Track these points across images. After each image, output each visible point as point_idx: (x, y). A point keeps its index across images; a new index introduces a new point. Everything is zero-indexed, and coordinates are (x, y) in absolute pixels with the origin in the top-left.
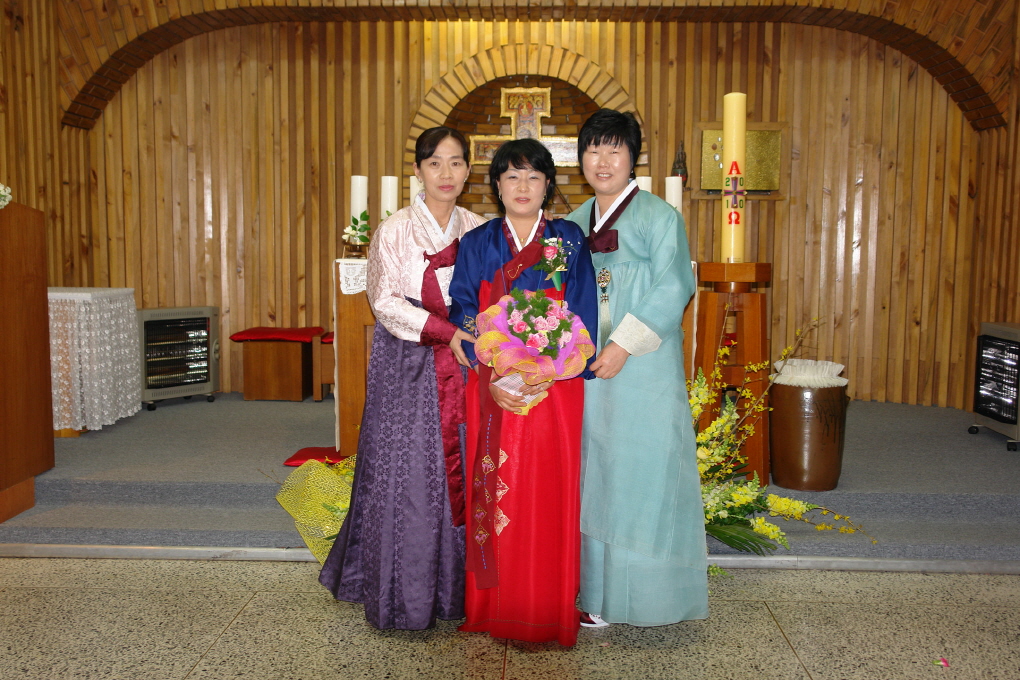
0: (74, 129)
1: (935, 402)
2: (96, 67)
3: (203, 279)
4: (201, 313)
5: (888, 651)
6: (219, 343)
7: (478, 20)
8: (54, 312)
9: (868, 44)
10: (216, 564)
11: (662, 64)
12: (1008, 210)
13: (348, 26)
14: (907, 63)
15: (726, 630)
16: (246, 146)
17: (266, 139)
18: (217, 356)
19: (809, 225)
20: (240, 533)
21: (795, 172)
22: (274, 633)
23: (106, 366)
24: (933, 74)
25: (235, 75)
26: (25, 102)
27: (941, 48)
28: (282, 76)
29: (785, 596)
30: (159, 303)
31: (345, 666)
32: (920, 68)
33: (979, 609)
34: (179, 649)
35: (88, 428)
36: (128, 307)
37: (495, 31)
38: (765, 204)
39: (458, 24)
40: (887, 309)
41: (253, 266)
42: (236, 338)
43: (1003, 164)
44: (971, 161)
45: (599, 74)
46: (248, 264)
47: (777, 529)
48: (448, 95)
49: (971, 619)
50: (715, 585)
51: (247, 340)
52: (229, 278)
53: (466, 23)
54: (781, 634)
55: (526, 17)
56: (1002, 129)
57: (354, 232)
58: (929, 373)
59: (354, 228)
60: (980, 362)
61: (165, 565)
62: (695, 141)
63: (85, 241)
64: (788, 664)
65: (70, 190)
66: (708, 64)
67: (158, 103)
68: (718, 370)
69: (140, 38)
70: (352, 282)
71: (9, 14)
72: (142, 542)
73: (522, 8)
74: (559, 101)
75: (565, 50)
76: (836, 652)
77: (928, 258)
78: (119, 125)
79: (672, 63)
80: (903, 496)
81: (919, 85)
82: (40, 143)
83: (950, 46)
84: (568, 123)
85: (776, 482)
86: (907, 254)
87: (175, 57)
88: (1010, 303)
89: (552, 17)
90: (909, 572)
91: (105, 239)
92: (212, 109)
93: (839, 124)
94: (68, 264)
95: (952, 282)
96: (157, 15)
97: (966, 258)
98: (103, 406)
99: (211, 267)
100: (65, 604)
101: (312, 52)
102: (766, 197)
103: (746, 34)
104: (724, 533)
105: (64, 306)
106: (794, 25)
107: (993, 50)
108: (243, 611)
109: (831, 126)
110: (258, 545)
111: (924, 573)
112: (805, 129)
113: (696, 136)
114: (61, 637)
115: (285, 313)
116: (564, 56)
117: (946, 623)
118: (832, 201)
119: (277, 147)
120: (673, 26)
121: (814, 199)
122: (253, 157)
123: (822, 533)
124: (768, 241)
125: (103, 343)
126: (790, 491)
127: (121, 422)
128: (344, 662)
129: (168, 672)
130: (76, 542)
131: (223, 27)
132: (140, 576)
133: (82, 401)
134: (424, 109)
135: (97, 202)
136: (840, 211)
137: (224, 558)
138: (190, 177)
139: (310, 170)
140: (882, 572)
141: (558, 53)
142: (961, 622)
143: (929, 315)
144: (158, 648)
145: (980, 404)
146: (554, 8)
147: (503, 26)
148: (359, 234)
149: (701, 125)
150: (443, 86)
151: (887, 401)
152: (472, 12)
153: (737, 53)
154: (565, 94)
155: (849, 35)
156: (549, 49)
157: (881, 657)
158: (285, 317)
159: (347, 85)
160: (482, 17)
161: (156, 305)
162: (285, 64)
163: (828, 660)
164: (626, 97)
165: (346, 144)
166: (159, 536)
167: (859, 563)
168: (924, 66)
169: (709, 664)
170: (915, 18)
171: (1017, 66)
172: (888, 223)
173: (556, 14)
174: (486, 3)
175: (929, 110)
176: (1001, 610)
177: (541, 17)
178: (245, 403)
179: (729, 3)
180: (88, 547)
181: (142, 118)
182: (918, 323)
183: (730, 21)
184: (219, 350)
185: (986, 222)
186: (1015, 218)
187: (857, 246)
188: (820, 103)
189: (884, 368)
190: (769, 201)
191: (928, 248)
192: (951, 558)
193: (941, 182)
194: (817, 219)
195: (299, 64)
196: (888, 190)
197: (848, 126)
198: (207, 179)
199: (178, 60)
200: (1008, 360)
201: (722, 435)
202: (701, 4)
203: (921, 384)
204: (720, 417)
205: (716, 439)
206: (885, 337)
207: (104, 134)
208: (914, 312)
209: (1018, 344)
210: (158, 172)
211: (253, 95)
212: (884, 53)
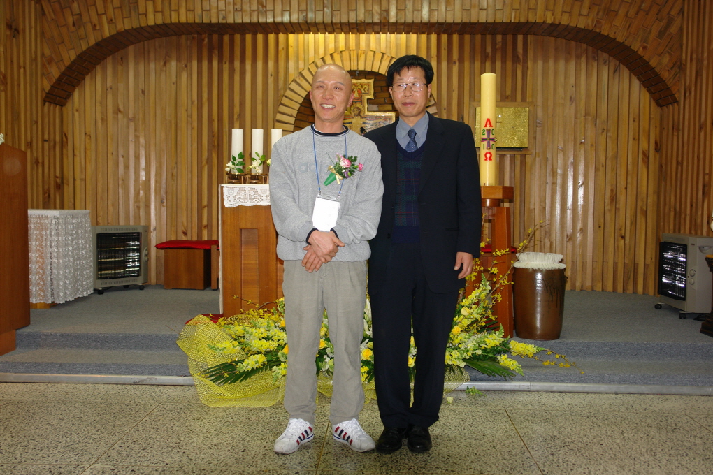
0: (52, 105)
1: (635, 291)
2: (67, 63)
3: (138, 208)
4: (136, 229)
5: (585, 438)
6: (149, 250)
7: (324, 33)
8: (34, 224)
9: (586, 49)
10: (136, 387)
11: (448, 63)
12: (680, 159)
13: (238, 37)
14: (614, 62)
15: (476, 426)
16: (168, 118)
17: (183, 114)
18: (146, 258)
19: (549, 171)
20: (152, 366)
21: (538, 136)
22: (170, 426)
23: (69, 261)
24: (630, 69)
25: (161, 70)
26: (19, 85)
27: (633, 50)
28: (193, 72)
29: (519, 406)
30: (108, 223)
31: (215, 445)
32: (621, 65)
33: (650, 414)
34: (105, 434)
35: (56, 302)
36: (86, 223)
37: (336, 41)
38: (518, 157)
39: (311, 35)
40: (602, 228)
41: (172, 198)
42: (159, 247)
43: (676, 128)
44: (656, 127)
46: (170, 201)
47: (515, 363)
48: (304, 84)
49: (644, 420)
51: (167, 248)
52: (156, 207)
53: (316, 35)
54: (514, 428)
55: (356, 30)
56: (676, 105)
57: (233, 166)
58: (631, 271)
59: (234, 164)
60: (662, 260)
61: (101, 387)
62: (471, 114)
63: (59, 180)
64: (516, 446)
65: (49, 145)
66: (479, 63)
67: (109, 89)
69: (97, 44)
70: (232, 199)
71: (9, 26)
72: (86, 372)
73: (352, 24)
74: (379, 88)
75: (383, 54)
76: (549, 438)
77: (629, 193)
78: (83, 103)
79: (455, 63)
80: (604, 344)
81: (621, 80)
82: (29, 113)
83: (639, 49)
84: (386, 103)
85: (518, 335)
86: (615, 190)
87: (122, 58)
88: (682, 221)
89: (373, 31)
90: (606, 393)
91: (72, 180)
92: (146, 93)
93: (568, 103)
94: (47, 195)
95: (645, 208)
96: (109, 29)
97: (654, 193)
98: (66, 288)
99: (144, 200)
100: (31, 409)
101: (213, 55)
102: (520, 153)
103: (504, 42)
104: (480, 365)
105: (41, 220)
106: (537, 36)
107: (668, 52)
108: (151, 414)
109: (563, 105)
110: (165, 374)
111: (617, 393)
112: (545, 107)
113: (472, 112)
114: (26, 428)
115: (193, 230)
116: (382, 58)
117: (627, 422)
118: (564, 155)
119: (189, 119)
121: (552, 154)
122: (173, 126)
123: (547, 367)
124: (521, 182)
125: (67, 245)
126: (527, 340)
127: (78, 300)
128: (215, 443)
129: (96, 448)
130: (42, 372)
131: (154, 38)
132: (83, 393)
133: (52, 284)
134: (289, 93)
135: (67, 155)
136: (569, 162)
137: (141, 383)
138: (130, 139)
139: (211, 134)
140: (588, 393)
141: (379, 56)
142: (637, 422)
143: (630, 232)
144: (90, 434)
145: (662, 289)
146: (374, 24)
147: (342, 36)
148: (237, 167)
149: (475, 104)
150: (301, 78)
151: (603, 290)
152: (319, 27)
153: (499, 56)
154: (383, 84)
155: (573, 43)
156: (372, 53)
157: (579, 441)
158: (193, 233)
159: (237, 78)
160: (326, 31)
161: (106, 224)
162: (195, 64)
163: (543, 443)
165: (236, 117)
166: (98, 368)
167: (572, 386)
168: (624, 64)
169: (462, 445)
170: (615, 30)
171: (684, 62)
172: (602, 169)
173: (377, 28)
174: (328, 20)
175: (628, 94)
176: (665, 415)
177: (365, 31)
178: (165, 291)
179: (491, 20)
180: (50, 375)
181: (99, 98)
182: (623, 237)
183: (494, 34)
184: (148, 255)
185: (666, 168)
186: (685, 164)
187: (581, 185)
188: (555, 90)
189: (601, 268)
190: (524, 156)
191: (629, 186)
192: (634, 383)
193: (637, 142)
194: (555, 167)
195: (205, 64)
196: (601, 147)
197: (574, 104)
198: (142, 141)
199: (123, 60)
200: (681, 258)
201: (479, 300)
202: (472, 21)
203: (626, 279)
204: (478, 288)
205: (475, 303)
206: (601, 247)
207: (73, 109)
208: (620, 229)
209: (686, 246)
210: (108, 134)
211: (174, 83)
212: (597, 55)
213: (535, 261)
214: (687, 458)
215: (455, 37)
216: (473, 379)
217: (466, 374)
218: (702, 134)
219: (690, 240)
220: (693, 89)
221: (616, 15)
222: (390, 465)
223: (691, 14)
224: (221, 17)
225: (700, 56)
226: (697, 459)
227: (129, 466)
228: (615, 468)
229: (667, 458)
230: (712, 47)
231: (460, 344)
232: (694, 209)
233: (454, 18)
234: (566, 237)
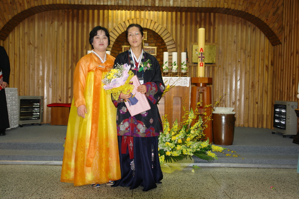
1: (262, 127)
2: (7, 21)
3: (39, 88)
4: (38, 97)
5: (247, 185)
6: (43, 107)
7: (125, 10)
9: (241, 20)
10: (44, 166)
11: (180, 25)
12: (282, 68)
13: (86, 11)
14: (253, 26)
15: (199, 180)
16: (53, 47)
17: (60, 45)
18: (43, 111)
19: (224, 74)
20: (51, 156)
21: (220, 58)
24: (260, 29)
25: (50, 26)
27: (262, 21)
28: (65, 27)
29: (217, 173)
30: (24, 95)
32: (256, 27)
33: (273, 176)
34: (34, 185)
36: (16, 94)
37: (130, 14)
38: (211, 67)
39: (119, 11)
40: (248, 99)
41: (55, 84)
42: (49, 106)
43: (280, 55)
44: (271, 55)
45: (162, 28)
46: (53, 85)
47: (214, 154)
48: (116, 33)
49: (271, 178)
50: (196, 171)
51: (52, 107)
52: (47, 88)
53: (122, 11)
54: (215, 181)
55: (140, 9)
56: (280, 45)
58: (261, 118)
60: (275, 112)
61: (27, 166)
62: (190, 48)
64: (217, 188)
66: (194, 25)
67: (26, 33)
68: (197, 109)
69: (22, 12)
73: (139, 6)
74: (149, 36)
75: (152, 20)
76: (231, 185)
77: (260, 84)
78: (14, 39)
79: (183, 25)
80: (252, 147)
81: (256, 33)
83: (264, 20)
84: (152, 43)
85: (214, 143)
86: (253, 82)
88: (283, 96)
89: (148, 10)
90: (254, 168)
92: (43, 36)
93: (233, 43)
95: (267, 90)
96: (27, 6)
97: (271, 83)
99: (41, 84)
101: (74, 19)
102: (212, 65)
103: (205, 17)
104: (199, 156)
106: (220, 14)
107: (277, 22)
108: (53, 177)
109: (231, 44)
110: (57, 160)
111: (258, 168)
112: (223, 45)
113: (191, 47)
115: (64, 99)
116: (151, 22)
117: (264, 179)
118: (231, 66)
119: (63, 48)
121: (226, 66)
122: (55, 51)
123: (228, 157)
126: (219, 145)
127: (12, 129)
129: (31, 190)
131: (47, 11)
132: (20, 169)
136: (234, 70)
137: (46, 164)
138: (36, 56)
139: (73, 55)
140: (246, 168)
141: (149, 21)
142: (268, 179)
143: (260, 101)
144: (27, 185)
145: (275, 125)
146: (149, 7)
147: (133, 12)
149: (192, 43)
150: (115, 30)
151: (248, 127)
152: (124, 7)
153: (203, 23)
154: (151, 34)
155: (235, 17)
156: (147, 20)
157: (244, 186)
159: (85, 30)
160: (127, 9)
162: (66, 23)
163: (229, 187)
164: (170, 35)
165: (84, 47)
166: (26, 158)
167: (239, 165)
168: (258, 27)
169: (194, 188)
170: (254, 11)
171: (284, 26)
172: (248, 73)
173: (149, 9)
174: (128, 4)
175: (259, 40)
176: (280, 176)
177: (144, 10)
178: (52, 126)
179: (200, 6)
181: (21, 37)
182: (257, 103)
183: (201, 12)
184: (43, 110)
185: (276, 72)
186: (284, 70)
187: (239, 80)
188: (227, 38)
189: (247, 117)
190: (213, 67)
191: (260, 80)
192: (266, 164)
193: (263, 61)
194: (227, 72)
195: (71, 23)
196: (248, 63)
197: (236, 44)
198: (41, 57)
199: (33, 20)
200: (283, 111)
201: (198, 127)
202: (192, 6)
203: (258, 121)
204: (198, 122)
205: (196, 129)
206: (247, 107)
207: (9, 42)
208: (256, 100)
209: (286, 106)
210: (25, 54)
211: (56, 32)
212: (246, 23)
213: (222, 111)
214: (291, 192)
215: (184, 13)
216: (196, 162)
217: (193, 160)
218: (292, 57)
219: (288, 103)
220: (288, 38)
221: (255, 5)
222: (164, 196)
223: (287, 5)
224: (79, 2)
225: (291, 23)
226: (295, 193)
227: (47, 197)
228: (261, 196)
229: (282, 192)
230: (296, 19)
231: (190, 146)
232: (288, 90)
233: (184, 5)
234: (232, 103)
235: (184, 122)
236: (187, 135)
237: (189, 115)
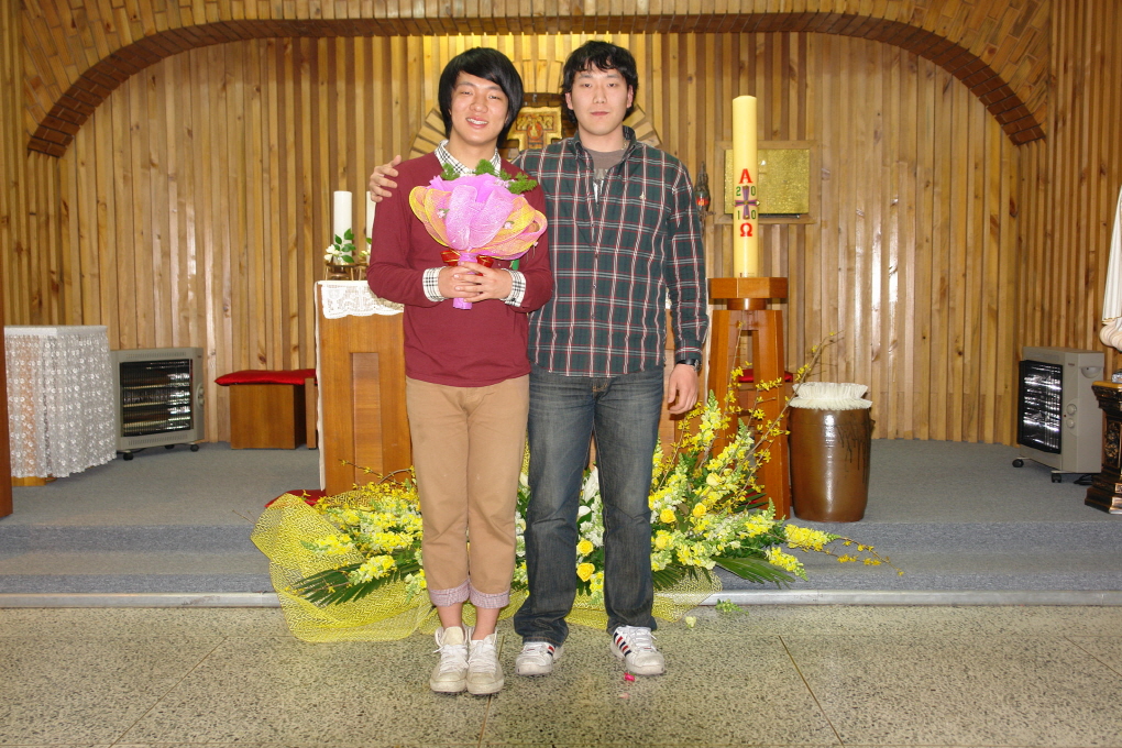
0: (42, 156)
1: (981, 440)
2: (64, 87)
3: (187, 319)
4: (184, 354)
5: (907, 680)
6: (204, 387)
7: (479, 33)
8: (16, 349)
9: (900, 54)
10: (186, 611)
11: (680, 80)
12: (1049, 227)
13: (341, 41)
14: (941, 74)
15: (733, 664)
16: (231, 174)
17: (254, 166)
18: (201, 401)
19: (842, 249)
20: (212, 577)
21: (825, 194)
22: (241, 676)
23: (75, 408)
24: (969, 85)
25: (219, 97)
27: (973, 55)
28: (270, 99)
29: (802, 630)
30: (138, 345)
31: (315, 706)
32: (955, 80)
33: (1009, 638)
34: (136, 692)
35: (54, 475)
36: (100, 346)
38: (794, 229)
39: (460, 38)
40: (928, 339)
41: (241, 303)
42: (223, 381)
43: (1043, 179)
44: (1011, 177)
46: (238, 307)
47: (794, 560)
49: (999, 648)
51: (233, 384)
52: (214, 318)
53: (468, 37)
54: (794, 667)
55: (531, 29)
56: (1041, 141)
57: (337, 252)
58: (974, 407)
59: (338, 248)
60: (1022, 389)
61: (129, 612)
62: (718, 161)
63: (55, 277)
64: (797, 695)
65: (38, 221)
66: (730, 79)
67: (135, 129)
68: (731, 393)
69: (112, 56)
70: (335, 305)
73: (525, 18)
76: (850, 682)
77: (969, 283)
78: (92, 152)
79: (691, 79)
80: (933, 526)
81: (955, 98)
83: (983, 53)
85: (797, 514)
86: (947, 279)
87: (154, 78)
88: (1054, 327)
89: (559, 30)
90: (939, 606)
91: (78, 276)
92: (194, 134)
93: (872, 140)
94: (36, 302)
95: (994, 307)
96: (132, 32)
97: (1009, 282)
98: (70, 452)
99: (195, 306)
100: (14, 653)
101: (302, 72)
102: (795, 221)
103: (769, 46)
104: (737, 565)
105: (26, 343)
106: (821, 35)
107: (1029, 57)
108: (210, 656)
109: (863, 143)
110: (233, 589)
111: (955, 606)
112: (835, 147)
113: (719, 156)
114: (7, 685)
115: (276, 354)
117: (972, 652)
118: (866, 223)
119: (265, 175)
120: (691, 38)
121: (847, 223)
122: (240, 186)
123: (845, 566)
124: (799, 268)
125: (70, 383)
126: (812, 523)
127: (91, 471)
128: (314, 702)
129: (120, 715)
131: (204, 44)
132: (101, 624)
133: (48, 446)
134: (425, 131)
135: (69, 235)
136: (875, 235)
137: (195, 605)
138: (171, 209)
139: (302, 199)
140: (909, 606)
142: (989, 651)
143: (972, 345)
144: (112, 692)
145: (1024, 436)
146: (561, 18)
147: (509, 38)
148: (344, 254)
149: (724, 144)
151: (930, 438)
152: (472, 24)
153: (760, 68)
155: (878, 45)
157: (898, 686)
158: (277, 359)
159: (342, 107)
160: (484, 31)
161: (135, 346)
162: (273, 86)
163: (841, 690)
164: (642, 116)
165: (340, 170)
166: (124, 581)
167: (884, 596)
168: (959, 77)
169: (712, 695)
170: (946, 24)
171: (1054, 73)
172: (926, 246)
173: (565, 25)
174: (486, 14)
175: (965, 125)
176: (1033, 639)
177: (547, 30)
178: (232, 453)
179: (747, 10)
180: (45, 596)
181: (117, 144)
182: (961, 354)
183: (752, 32)
184: (203, 396)
185: (1028, 243)
186: (1057, 235)
187: (894, 272)
188: (850, 120)
189: (926, 403)
190: (802, 228)
191: (969, 272)
192: (984, 588)
193: (981, 202)
194: (851, 243)
195: (289, 86)
196: (925, 210)
197: (880, 143)
198: (190, 211)
199: (157, 81)
200: (1053, 385)
201: (735, 461)
202: (717, 12)
203: (966, 419)
204: (733, 442)
205: (729, 466)
206: (927, 370)
207: (76, 161)
208: (956, 341)
209: (1061, 367)
210: (135, 202)
211: (239, 118)
212: (917, 64)
213: (824, 397)
214: (1069, 709)
216: (727, 588)
217: (716, 579)
218: (1084, 187)
219: (1067, 358)
220: (1069, 116)
222: (598, 733)
224: (313, 10)
225: (1079, 64)
226: (1084, 711)
228: (956, 729)
229: (1037, 710)
230: (1098, 48)
231: (705, 531)
232: (1072, 308)
233: (688, 8)
234: (870, 354)
235: (685, 443)
236: (696, 492)
237: (703, 418)
